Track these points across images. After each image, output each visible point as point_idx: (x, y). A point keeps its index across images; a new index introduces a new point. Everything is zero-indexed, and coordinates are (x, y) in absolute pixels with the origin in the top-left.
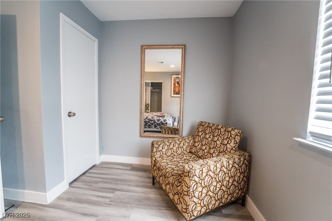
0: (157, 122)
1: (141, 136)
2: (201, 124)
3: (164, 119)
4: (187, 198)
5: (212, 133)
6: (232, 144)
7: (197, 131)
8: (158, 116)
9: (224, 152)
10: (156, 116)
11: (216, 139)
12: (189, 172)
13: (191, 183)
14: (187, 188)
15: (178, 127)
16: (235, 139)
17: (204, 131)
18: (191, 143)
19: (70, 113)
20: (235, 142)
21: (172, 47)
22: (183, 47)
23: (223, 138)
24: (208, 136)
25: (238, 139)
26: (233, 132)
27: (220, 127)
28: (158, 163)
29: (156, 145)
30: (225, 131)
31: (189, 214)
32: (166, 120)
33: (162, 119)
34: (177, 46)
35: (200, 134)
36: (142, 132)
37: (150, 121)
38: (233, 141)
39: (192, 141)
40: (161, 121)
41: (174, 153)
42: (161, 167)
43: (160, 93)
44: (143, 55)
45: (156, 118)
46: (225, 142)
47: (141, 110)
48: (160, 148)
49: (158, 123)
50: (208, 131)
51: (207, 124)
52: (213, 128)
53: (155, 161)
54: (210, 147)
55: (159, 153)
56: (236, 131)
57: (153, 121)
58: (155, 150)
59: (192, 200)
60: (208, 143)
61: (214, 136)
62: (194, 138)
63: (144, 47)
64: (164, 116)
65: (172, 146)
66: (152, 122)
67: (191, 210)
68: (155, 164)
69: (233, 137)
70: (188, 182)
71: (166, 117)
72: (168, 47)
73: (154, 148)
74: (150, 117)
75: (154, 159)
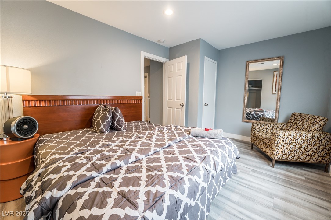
0: (255, 116)
1: (243, 121)
2: (294, 114)
3: (263, 114)
4: (273, 147)
5: (302, 120)
6: (316, 127)
7: (291, 119)
8: (256, 111)
9: (303, 130)
10: (254, 110)
11: (304, 124)
12: (275, 133)
13: (276, 139)
14: (274, 142)
15: (274, 118)
16: (319, 123)
17: (296, 119)
18: (284, 127)
19: (205, 104)
20: (319, 125)
21: (272, 59)
22: (281, 58)
23: (310, 123)
24: (298, 122)
25: (322, 123)
26: (318, 119)
27: (309, 116)
28: (257, 134)
29: (255, 124)
30: (312, 118)
31: (274, 155)
32: (264, 115)
33: (260, 114)
34: (276, 59)
35: (293, 121)
36: (244, 118)
37: (249, 115)
38: (317, 124)
39: (285, 126)
40: (259, 115)
41: (268, 131)
42: (258, 136)
43: (260, 90)
44: (247, 68)
45: (254, 113)
46: (311, 125)
47: (244, 103)
48: (259, 127)
49: (257, 117)
50: (299, 119)
51: (299, 114)
52: (303, 117)
53: (254, 134)
54: (299, 129)
55: (257, 130)
56: (321, 118)
57: (251, 114)
58: (254, 127)
59: (276, 148)
60: (298, 126)
61: (303, 122)
62: (287, 124)
63: (249, 62)
64: (262, 112)
65: (267, 127)
66: (250, 116)
67: (275, 153)
68: (254, 135)
69: (317, 122)
70: (274, 138)
71: (264, 112)
72: (268, 60)
73: (254, 126)
74: (249, 112)
75: (254, 133)
